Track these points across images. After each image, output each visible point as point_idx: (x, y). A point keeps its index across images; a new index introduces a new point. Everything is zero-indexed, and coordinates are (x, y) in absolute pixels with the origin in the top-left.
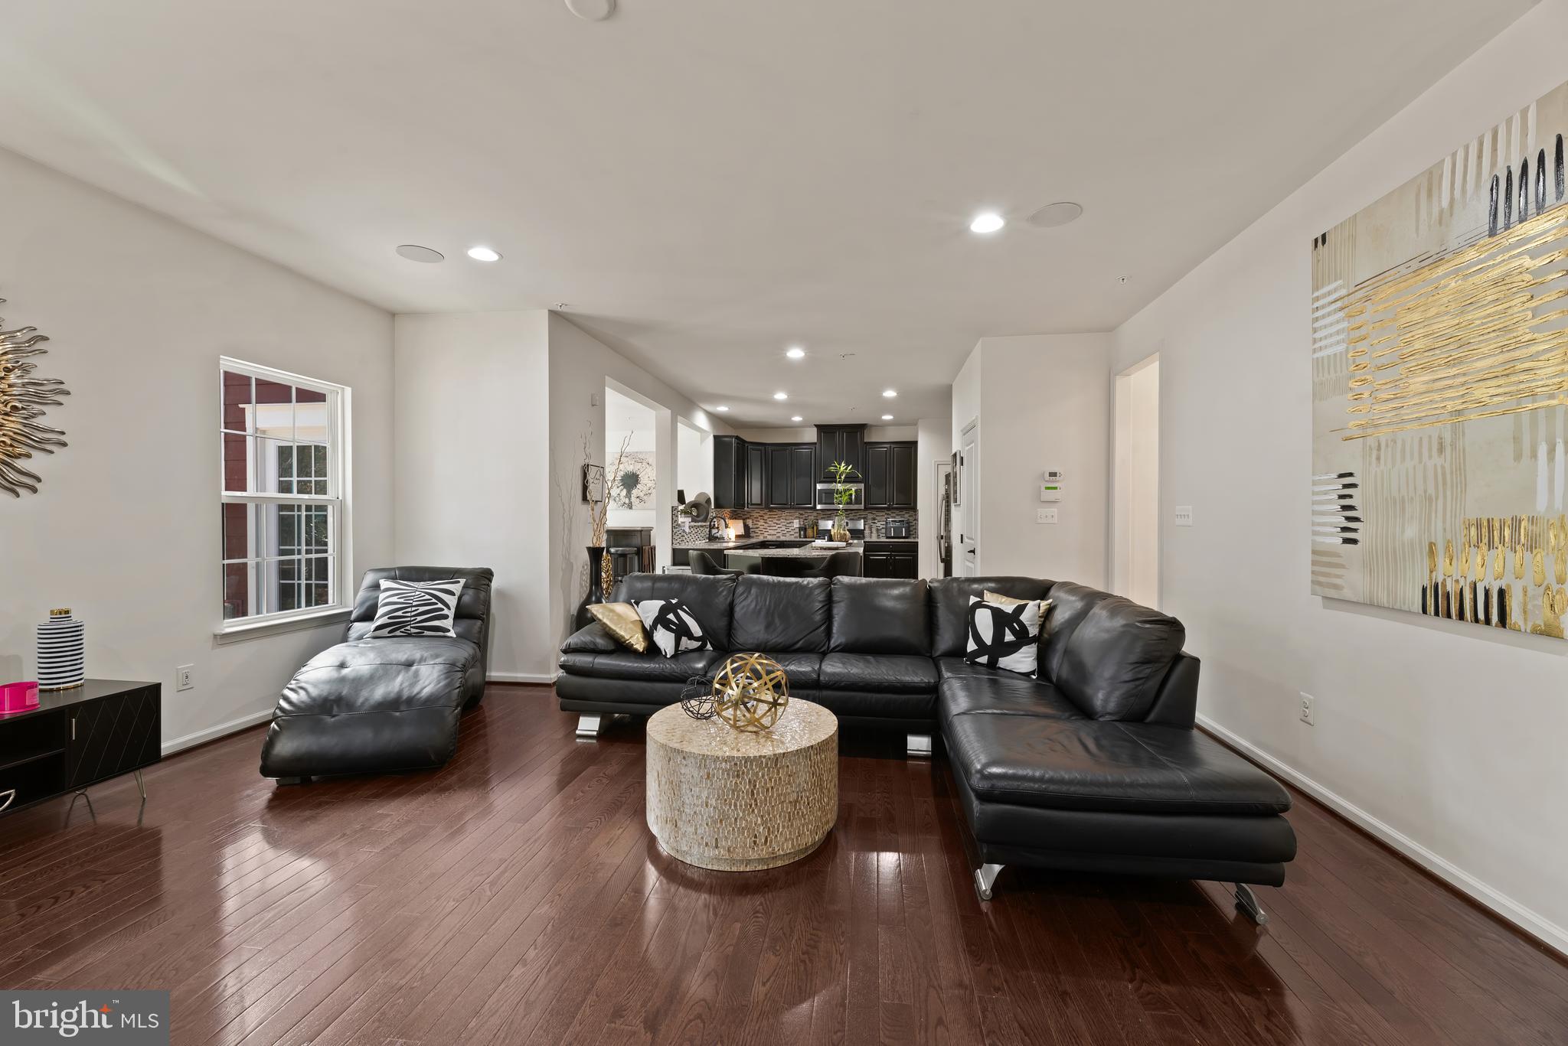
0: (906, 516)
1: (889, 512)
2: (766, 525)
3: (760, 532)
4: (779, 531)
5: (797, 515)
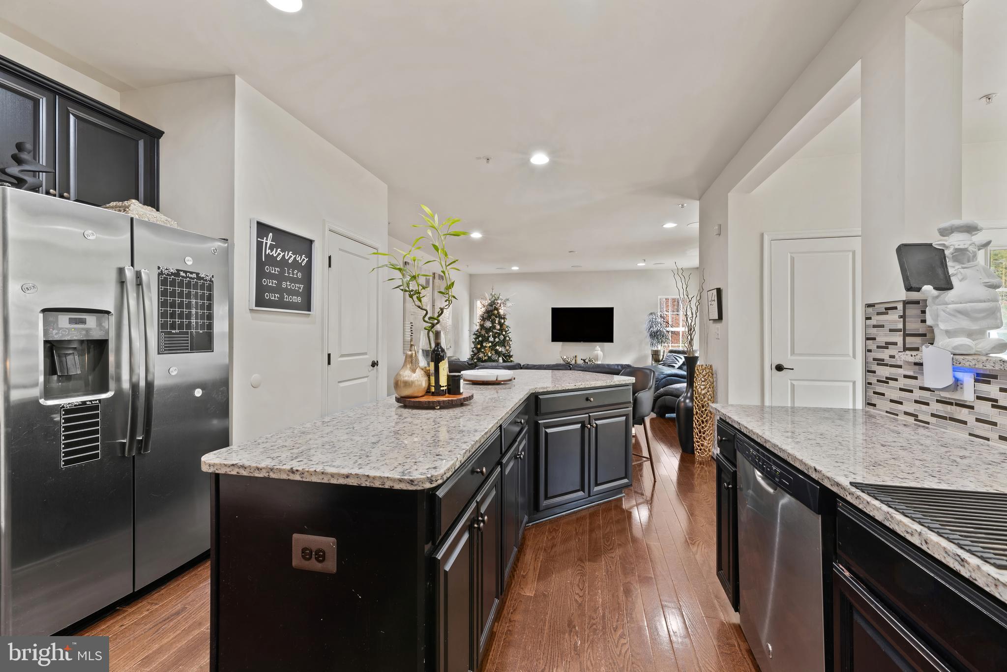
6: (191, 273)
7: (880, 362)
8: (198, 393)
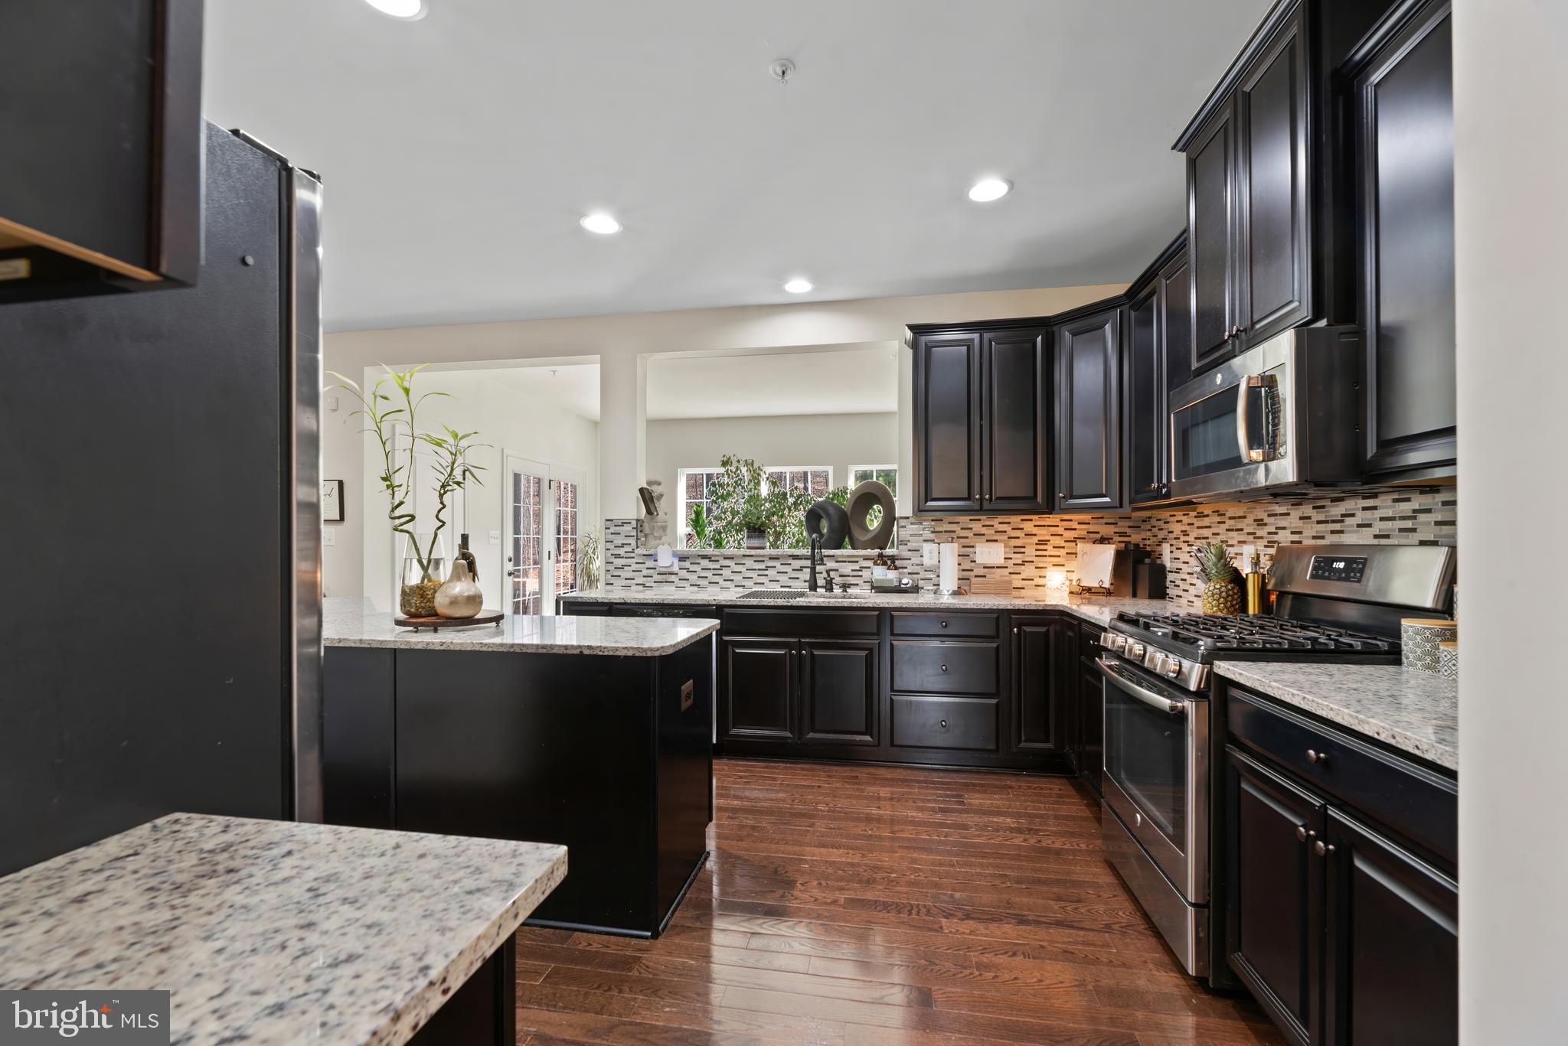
7: (618, 556)
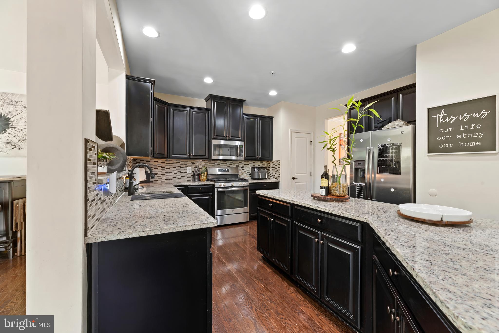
0: (261, 164)
1: (252, 162)
2: (164, 171)
3: (158, 178)
4: (175, 176)
5: (189, 163)
6: (390, 144)
8: (392, 190)
